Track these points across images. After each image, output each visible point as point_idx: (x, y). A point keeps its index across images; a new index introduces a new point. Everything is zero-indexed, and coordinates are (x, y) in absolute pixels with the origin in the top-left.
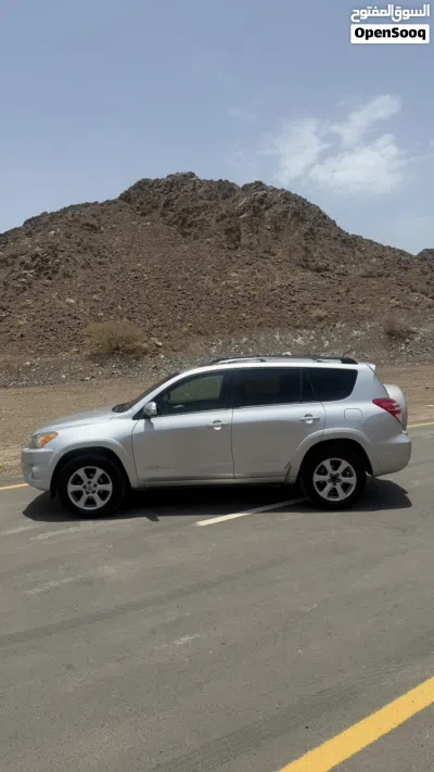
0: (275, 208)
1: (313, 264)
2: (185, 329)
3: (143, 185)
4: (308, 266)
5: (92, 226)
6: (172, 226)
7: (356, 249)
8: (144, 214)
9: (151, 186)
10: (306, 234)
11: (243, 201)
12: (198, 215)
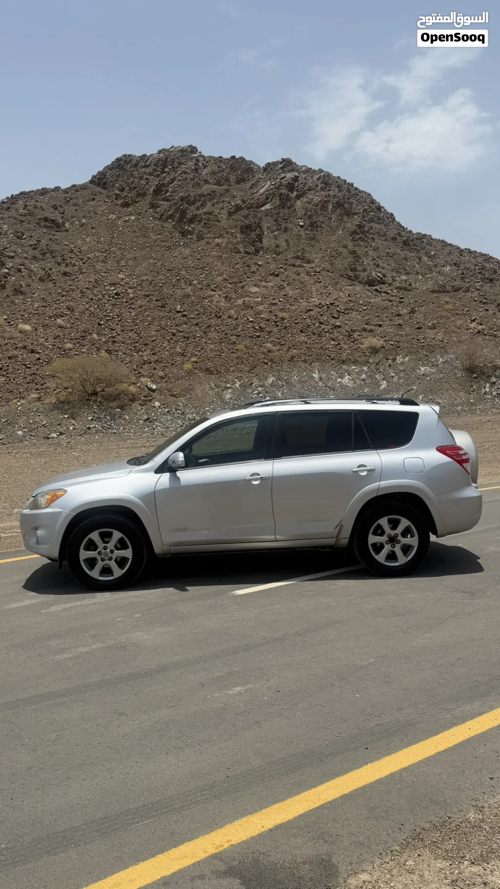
0: (310, 195)
1: (362, 274)
2: (188, 366)
3: (123, 164)
4: (357, 277)
5: (53, 221)
6: (166, 221)
7: (422, 254)
8: (126, 205)
9: (136, 165)
10: (355, 232)
11: (265, 188)
12: (203, 205)
